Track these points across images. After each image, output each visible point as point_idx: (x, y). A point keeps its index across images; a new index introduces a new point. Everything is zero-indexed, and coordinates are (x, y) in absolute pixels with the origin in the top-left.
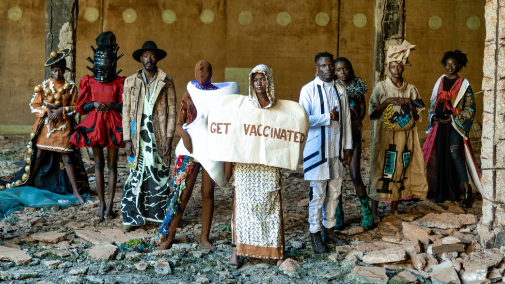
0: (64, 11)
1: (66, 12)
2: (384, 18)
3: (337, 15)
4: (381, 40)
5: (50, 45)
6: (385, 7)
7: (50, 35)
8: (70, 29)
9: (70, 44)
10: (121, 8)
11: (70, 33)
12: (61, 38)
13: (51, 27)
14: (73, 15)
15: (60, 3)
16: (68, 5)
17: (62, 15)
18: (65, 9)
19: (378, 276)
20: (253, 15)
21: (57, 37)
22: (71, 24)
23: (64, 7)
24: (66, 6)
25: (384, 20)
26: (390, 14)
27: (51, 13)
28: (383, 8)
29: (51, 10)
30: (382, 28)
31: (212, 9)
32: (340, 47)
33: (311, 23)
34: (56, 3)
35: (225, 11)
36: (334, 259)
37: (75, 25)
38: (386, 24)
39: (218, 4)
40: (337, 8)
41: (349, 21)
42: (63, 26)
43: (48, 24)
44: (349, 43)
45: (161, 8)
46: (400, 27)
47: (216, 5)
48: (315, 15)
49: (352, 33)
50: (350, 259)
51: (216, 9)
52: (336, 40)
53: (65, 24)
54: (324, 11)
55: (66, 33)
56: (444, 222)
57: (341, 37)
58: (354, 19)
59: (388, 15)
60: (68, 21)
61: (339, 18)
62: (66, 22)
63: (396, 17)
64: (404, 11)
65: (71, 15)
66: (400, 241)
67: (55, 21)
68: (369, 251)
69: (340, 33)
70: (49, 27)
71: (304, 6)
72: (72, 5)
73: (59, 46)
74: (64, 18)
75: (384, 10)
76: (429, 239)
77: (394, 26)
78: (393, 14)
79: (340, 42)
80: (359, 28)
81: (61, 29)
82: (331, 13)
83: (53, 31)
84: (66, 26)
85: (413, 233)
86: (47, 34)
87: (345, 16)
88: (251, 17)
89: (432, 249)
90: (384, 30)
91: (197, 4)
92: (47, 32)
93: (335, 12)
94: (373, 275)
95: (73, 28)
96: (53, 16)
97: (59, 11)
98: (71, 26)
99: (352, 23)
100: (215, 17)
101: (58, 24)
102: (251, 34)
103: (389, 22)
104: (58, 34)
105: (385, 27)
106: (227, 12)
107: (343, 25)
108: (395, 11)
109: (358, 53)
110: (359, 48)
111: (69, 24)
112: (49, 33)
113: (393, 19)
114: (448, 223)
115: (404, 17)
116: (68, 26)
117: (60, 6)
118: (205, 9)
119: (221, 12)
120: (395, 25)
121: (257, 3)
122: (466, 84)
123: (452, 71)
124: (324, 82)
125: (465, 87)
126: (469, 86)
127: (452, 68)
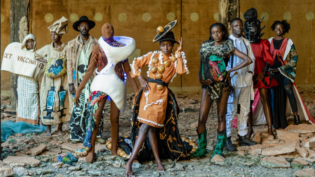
0: (22, 9)
1: (24, 10)
2: (228, 8)
3: (180, 14)
4: (226, 22)
5: (13, 31)
6: (228, 1)
7: (13, 25)
8: (26, 21)
9: (26, 30)
10: (44, 13)
11: (26, 24)
12: (20, 27)
13: (14, 20)
14: (28, 12)
15: (19, 4)
16: (25, 5)
17: (20, 12)
18: (23, 8)
19: (282, 162)
20: (128, 16)
21: (18, 26)
22: (27, 18)
23: (22, 7)
24: (23, 6)
25: (227, 10)
26: (231, 5)
27: (14, 10)
28: (226, 2)
29: (13, 9)
30: (226, 14)
31: (102, 12)
32: (182, 34)
33: (164, 20)
34: (17, 4)
35: (109, 13)
36: (242, 154)
37: (29, 18)
38: (229, 12)
39: (105, 9)
40: (180, 9)
41: (188, 18)
42: (22, 19)
43: (12, 18)
44: (188, 32)
45: (69, 12)
47: (104, 10)
48: (166, 15)
49: (190, 25)
50: (254, 154)
51: (104, 12)
52: (180, 30)
53: (23, 17)
54: (172, 12)
55: (24, 24)
56: (304, 129)
57: (183, 28)
58: (191, 16)
59: (230, 6)
60: (25, 16)
61: (181, 16)
62: (23, 16)
63: (235, 7)
64: (240, 4)
65: (27, 11)
66: (279, 142)
67: (16, 16)
68: (264, 149)
69: (183, 25)
70: (13, 20)
71: (159, 9)
72: (27, 5)
73: (19, 32)
74: (22, 14)
75: (227, 3)
76: (300, 140)
77: (234, 14)
78: (233, 6)
79: (182, 31)
80: (194, 22)
81: (20, 21)
82: (176, 12)
83: (15, 22)
84: (24, 18)
85: (287, 136)
86: (11, 24)
87: (185, 15)
88: (126, 17)
89: (309, 144)
90: (228, 16)
91: (92, 9)
92: (11, 23)
93: (179, 12)
94: (279, 162)
95: (28, 20)
96: (15, 12)
97: (19, 9)
98: (27, 19)
99: (190, 19)
100: (103, 17)
101: (19, 18)
102: (126, 28)
103: (230, 11)
104: (18, 24)
105: (228, 14)
106: (111, 14)
107: (184, 20)
108: (234, 4)
109: (194, 37)
110: (194, 35)
111: (26, 18)
112: (12, 24)
113: (233, 9)
114: (307, 130)
115: (239, 7)
116: (25, 19)
117: (19, 6)
118: (97, 12)
119: (107, 14)
120: (235, 12)
121: (130, 7)
122: (290, 43)
123: (279, 33)
124: (236, 38)
125: (290, 45)
126: (293, 45)
127: (280, 31)
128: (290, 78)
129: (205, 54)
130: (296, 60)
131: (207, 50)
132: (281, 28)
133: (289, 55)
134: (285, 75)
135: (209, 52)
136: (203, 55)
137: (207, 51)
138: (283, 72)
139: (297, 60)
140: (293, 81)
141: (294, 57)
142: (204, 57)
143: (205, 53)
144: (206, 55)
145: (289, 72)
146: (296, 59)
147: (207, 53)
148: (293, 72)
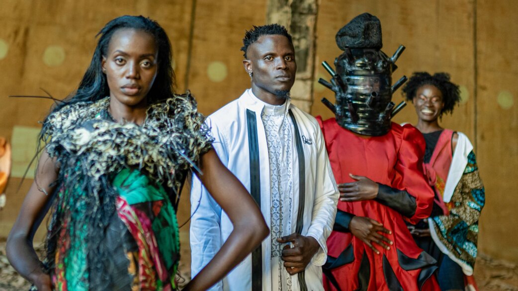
3: (185, 62)
20: (67, 53)
39: (16, 33)
40: (186, 52)
41: (202, 72)
46: (310, 61)
47: (13, 35)
49: (205, 89)
51: (11, 40)
58: (209, 69)
61: (188, 66)
63: (303, 44)
64: (315, 37)
77: (300, 60)
78: (299, 40)
80: (215, 82)
82: (178, 58)
87: (197, 64)
88: (63, 55)
93: (183, 57)
100: (9, 51)
106: (28, 45)
107: (194, 76)
108: (303, 35)
113: (299, 48)
115: (315, 46)
120: (303, 57)
121: (74, 35)
122: (463, 145)
123: (431, 115)
124: (267, 105)
125: (465, 153)
126: (471, 153)
127: (431, 107)
128: (462, 260)
129: (93, 164)
130: (481, 202)
131: (105, 142)
132: (434, 99)
133: (461, 184)
134: (448, 248)
135: (113, 153)
136: (86, 164)
137: (102, 148)
138: (441, 240)
139: (483, 202)
140: (468, 270)
141: (474, 191)
142: (90, 178)
143: (92, 156)
144: (102, 167)
145: (459, 239)
146: (481, 198)
147: (105, 159)
148: (469, 241)
